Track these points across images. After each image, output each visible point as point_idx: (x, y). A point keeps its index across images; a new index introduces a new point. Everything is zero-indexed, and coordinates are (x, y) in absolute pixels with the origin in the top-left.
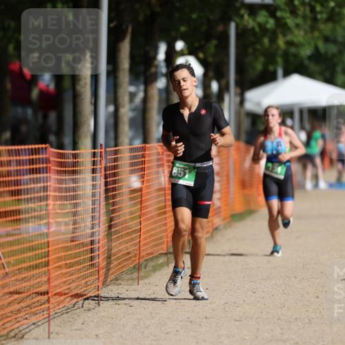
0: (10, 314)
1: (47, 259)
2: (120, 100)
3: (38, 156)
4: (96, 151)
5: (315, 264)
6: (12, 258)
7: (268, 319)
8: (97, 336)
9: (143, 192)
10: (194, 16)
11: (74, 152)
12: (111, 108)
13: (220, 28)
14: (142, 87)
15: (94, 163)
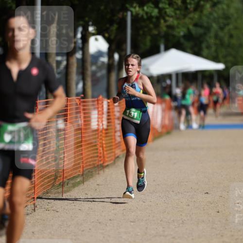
5: (187, 182)
7: (154, 220)
8: (33, 233)
10: (102, 8)
13: (120, 15)
14: (65, 58)
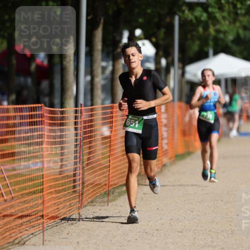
0: (15, 227)
1: (42, 187)
2: (95, 72)
3: (35, 113)
4: (77, 109)
5: (236, 191)
6: (17, 187)
7: (202, 231)
8: (78, 243)
9: (112, 139)
10: (149, 11)
11: (61, 110)
12: (89, 78)
13: (168, 20)
14: (111, 63)
15: (76, 118)
